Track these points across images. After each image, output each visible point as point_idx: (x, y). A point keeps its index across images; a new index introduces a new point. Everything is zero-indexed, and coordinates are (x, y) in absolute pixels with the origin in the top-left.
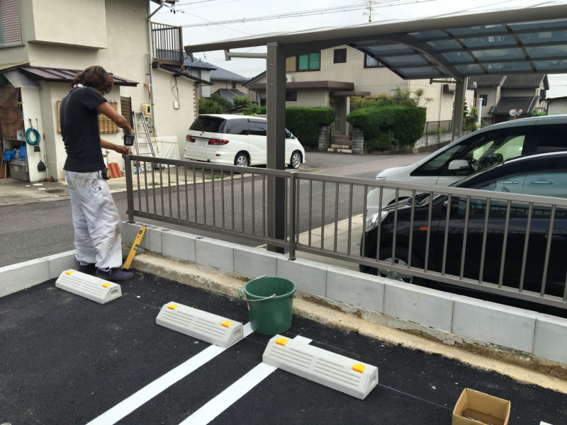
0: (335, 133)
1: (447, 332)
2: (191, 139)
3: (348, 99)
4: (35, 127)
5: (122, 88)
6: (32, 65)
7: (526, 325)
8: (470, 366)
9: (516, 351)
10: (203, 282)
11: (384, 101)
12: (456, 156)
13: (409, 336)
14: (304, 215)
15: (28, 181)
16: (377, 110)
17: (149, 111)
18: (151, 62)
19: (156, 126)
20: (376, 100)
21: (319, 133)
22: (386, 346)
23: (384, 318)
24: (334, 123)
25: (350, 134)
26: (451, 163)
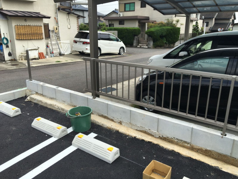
0: (141, 39)
1: (156, 132)
2: (76, 42)
3: (146, 24)
4: (6, 37)
5: (44, 19)
6: (4, 9)
7: (188, 130)
8: (163, 148)
9: (184, 141)
10: (57, 108)
11: (162, 25)
12: (182, 50)
13: (140, 133)
14: (120, 75)
15: (4, 61)
16: (159, 29)
17: (57, 29)
18: (57, 8)
19: (60, 36)
20: (159, 24)
21: (134, 39)
22: (129, 138)
23: (131, 125)
24: (140, 34)
25: (147, 39)
26: (180, 53)
